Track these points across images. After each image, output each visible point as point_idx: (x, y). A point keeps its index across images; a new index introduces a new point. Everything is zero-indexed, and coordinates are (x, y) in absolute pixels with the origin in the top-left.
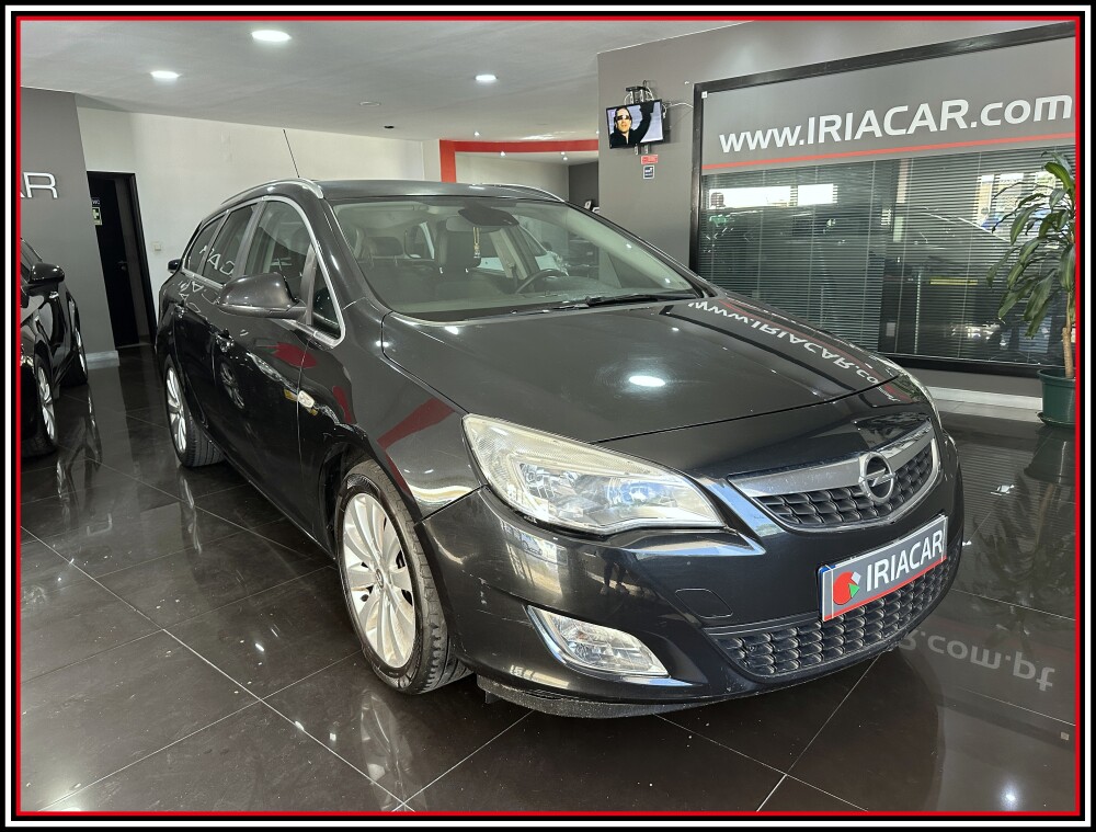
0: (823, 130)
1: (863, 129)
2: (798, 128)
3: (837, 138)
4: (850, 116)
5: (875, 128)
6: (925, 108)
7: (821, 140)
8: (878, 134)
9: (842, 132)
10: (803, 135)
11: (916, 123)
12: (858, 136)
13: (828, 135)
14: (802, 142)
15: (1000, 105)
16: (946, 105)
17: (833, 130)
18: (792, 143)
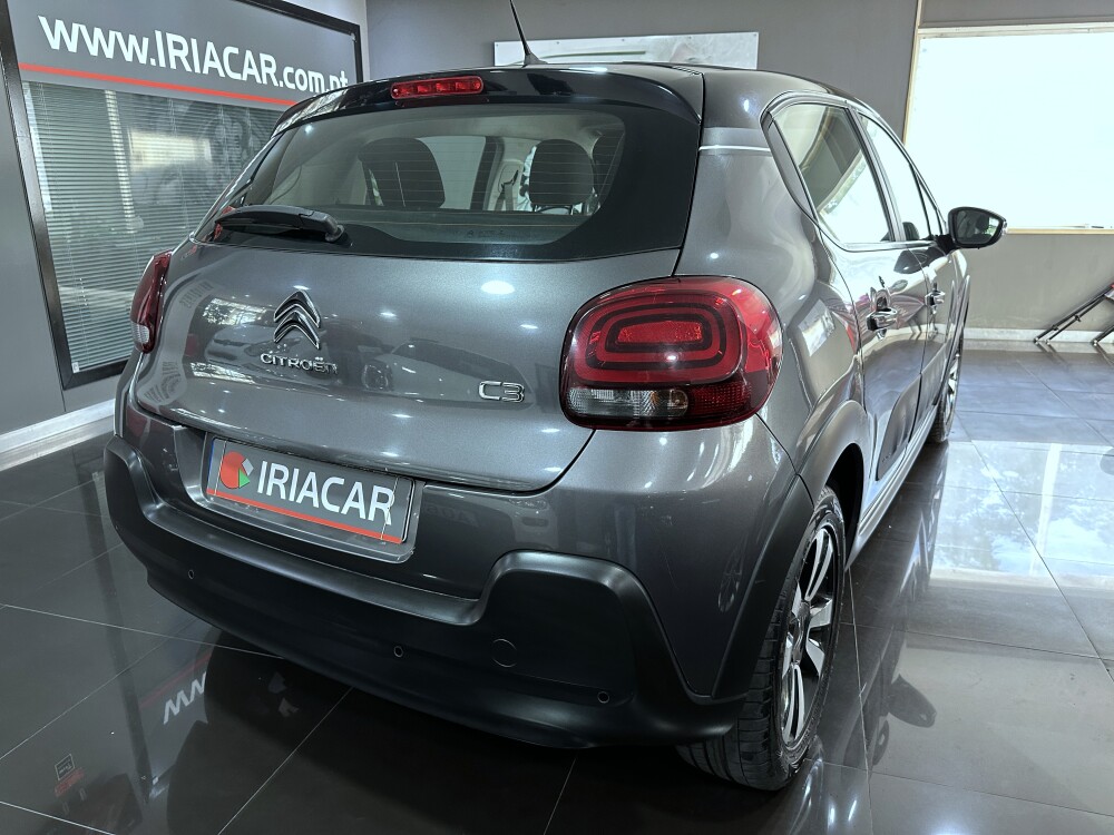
0: (173, 53)
1: (208, 64)
2: (146, 41)
3: (188, 69)
4: (194, 41)
5: (216, 64)
6: (249, 54)
7: (173, 66)
8: (222, 74)
9: (190, 58)
10: (153, 52)
11: (247, 71)
12: (206, 71)
13: (178, 59)
14: (153, 62)
15: (291, 70)
16: (264, 57)
17: (183, 54)
18: (143, 59)
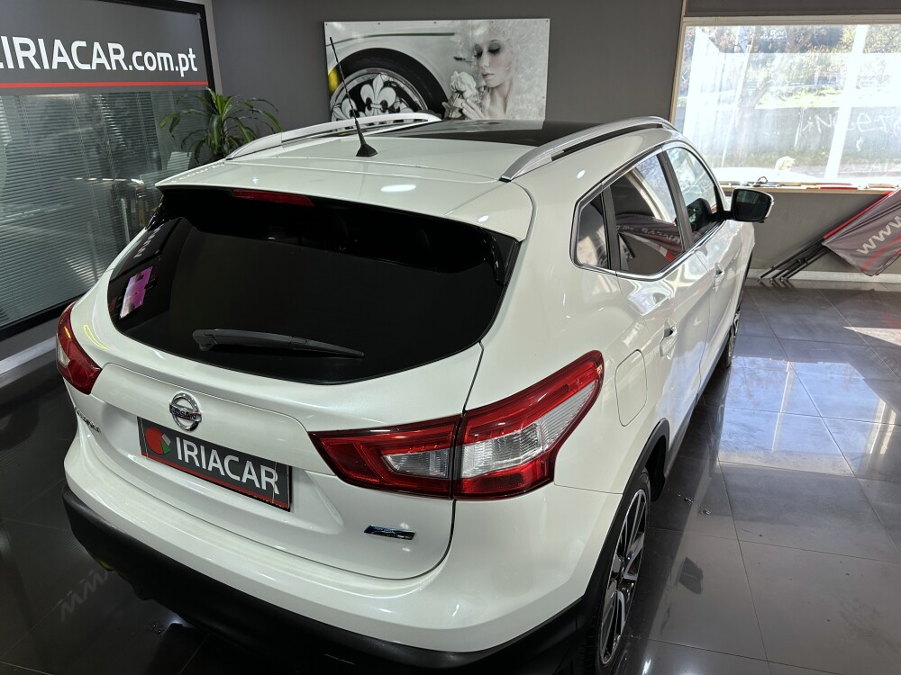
0: (20, 54)
1: (56, 59)
3: (37, 66)
4: (41, 41)
5: (65, 59)
6: (97, 46)
7: (22, 66)
8: (71, 67)
9: (38, 57)
11: (95, 60)
12: (55, 66)
13: (26, 59)
15: (140, 54)
16: (111, 46)
17: (31, 54)
